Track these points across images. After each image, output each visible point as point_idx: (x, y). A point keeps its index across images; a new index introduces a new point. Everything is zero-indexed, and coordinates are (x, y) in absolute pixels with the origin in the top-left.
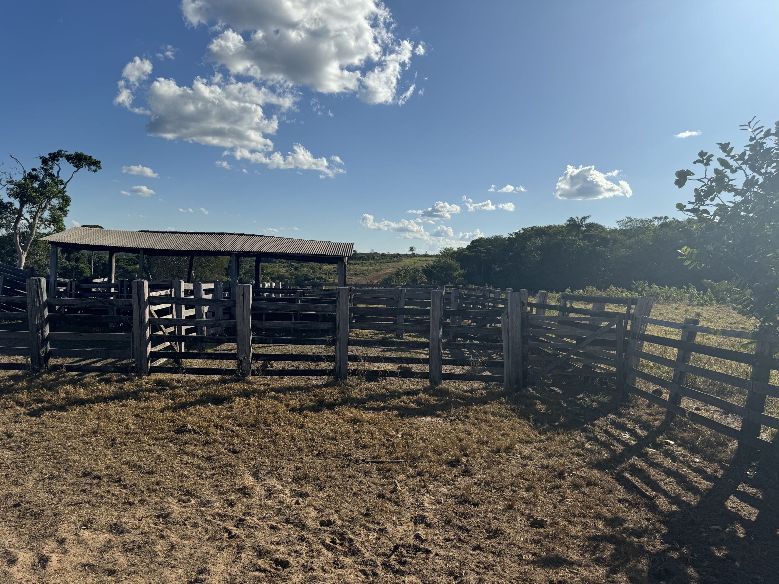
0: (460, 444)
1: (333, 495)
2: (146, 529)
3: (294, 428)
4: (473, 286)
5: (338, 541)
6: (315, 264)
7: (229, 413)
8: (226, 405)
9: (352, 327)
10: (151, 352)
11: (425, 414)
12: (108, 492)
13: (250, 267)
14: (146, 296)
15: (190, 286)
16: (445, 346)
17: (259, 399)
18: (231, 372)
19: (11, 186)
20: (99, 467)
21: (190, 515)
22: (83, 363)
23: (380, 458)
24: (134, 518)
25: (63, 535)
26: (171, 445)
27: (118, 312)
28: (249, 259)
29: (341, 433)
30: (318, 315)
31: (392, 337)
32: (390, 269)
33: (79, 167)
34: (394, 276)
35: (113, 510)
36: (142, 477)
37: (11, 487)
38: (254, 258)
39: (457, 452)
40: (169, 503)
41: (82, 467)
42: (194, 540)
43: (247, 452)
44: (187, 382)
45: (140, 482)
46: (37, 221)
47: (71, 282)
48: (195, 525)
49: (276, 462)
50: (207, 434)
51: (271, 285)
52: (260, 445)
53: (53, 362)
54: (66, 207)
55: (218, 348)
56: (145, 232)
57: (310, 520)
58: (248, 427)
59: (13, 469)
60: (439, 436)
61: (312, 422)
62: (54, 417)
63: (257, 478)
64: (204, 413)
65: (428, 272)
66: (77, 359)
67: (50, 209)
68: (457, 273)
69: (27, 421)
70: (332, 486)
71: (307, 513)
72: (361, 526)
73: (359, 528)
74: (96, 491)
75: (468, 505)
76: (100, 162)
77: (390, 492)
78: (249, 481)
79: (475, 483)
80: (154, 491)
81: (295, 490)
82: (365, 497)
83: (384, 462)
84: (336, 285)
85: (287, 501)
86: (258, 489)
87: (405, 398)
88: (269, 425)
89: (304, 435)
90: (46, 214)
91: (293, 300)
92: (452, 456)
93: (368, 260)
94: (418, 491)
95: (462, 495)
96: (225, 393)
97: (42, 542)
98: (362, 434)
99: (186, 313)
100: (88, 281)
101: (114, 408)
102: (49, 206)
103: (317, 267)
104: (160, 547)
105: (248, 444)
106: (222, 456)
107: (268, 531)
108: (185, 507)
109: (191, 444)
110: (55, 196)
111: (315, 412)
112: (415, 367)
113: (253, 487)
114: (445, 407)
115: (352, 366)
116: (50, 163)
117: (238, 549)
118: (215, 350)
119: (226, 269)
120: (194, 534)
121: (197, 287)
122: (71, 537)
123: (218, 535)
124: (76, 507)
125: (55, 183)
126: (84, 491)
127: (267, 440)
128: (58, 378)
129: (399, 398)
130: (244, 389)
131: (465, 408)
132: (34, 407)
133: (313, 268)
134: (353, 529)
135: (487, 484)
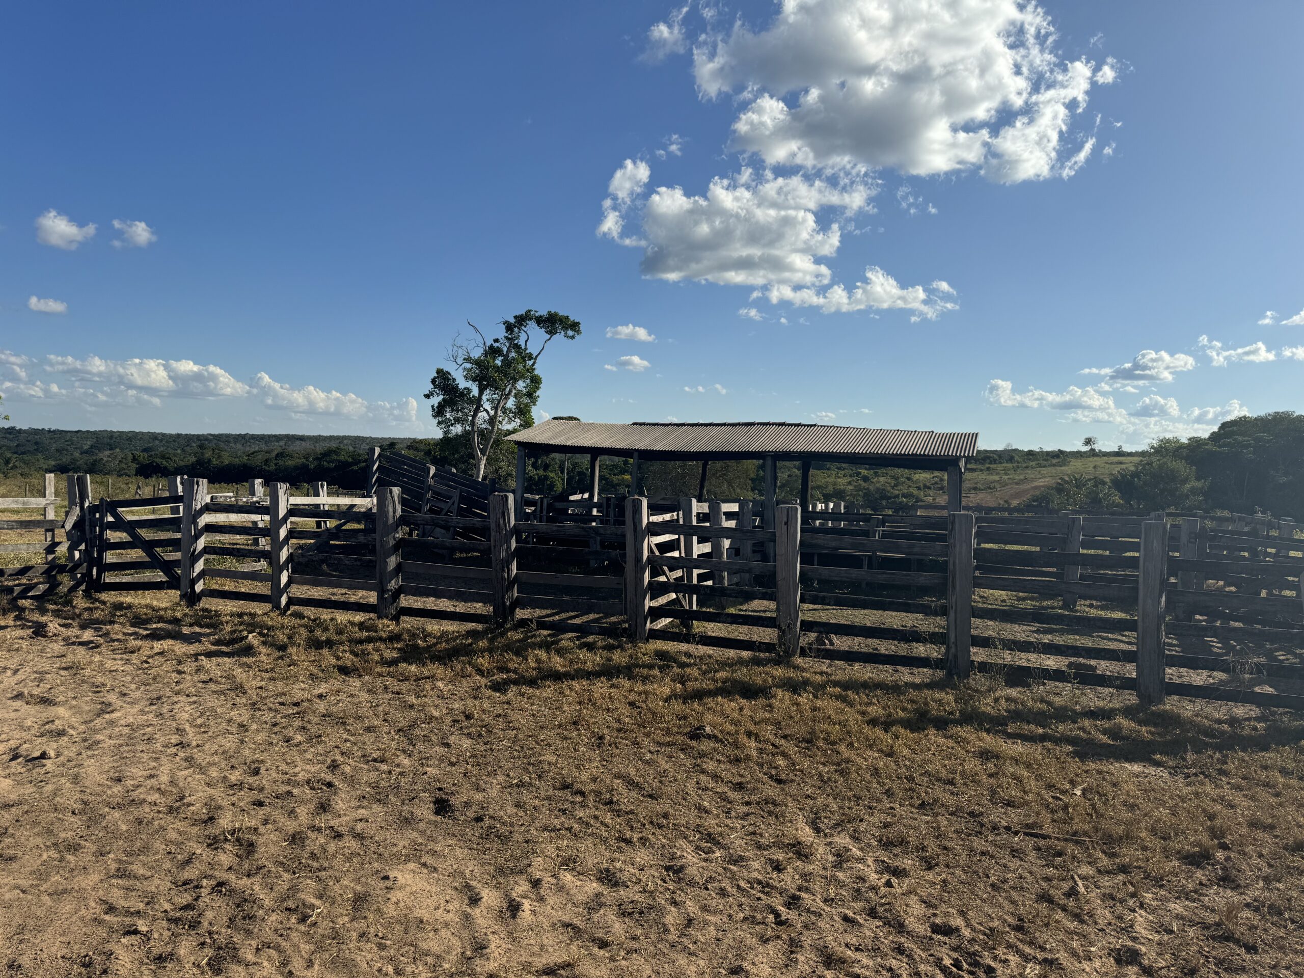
0: (1209, 823)
1: (954, 882)
2: (651, 887)
3: (876, 755)
4: (1227, 514)
5: (965, 966)
6: (899, 471)
7: (767, 715)
8: (762, 701)
9: (978, 583)
10: (650, 607)
11: (1130, 758)
12: (596, 817)
13: (789, 476)
14: (645, 522)
15: (705, 508)
16: (1172, 630)
17: (815, 696)
18: (769, 647)
19: (468, 366)
20: (583, 778)
21: (714, 875)
22: (557, 618)
23: (1041, 827)
24: (633, 865)
25: (538, 875)
26: (682, 756)
27: (602, 544)
28: (787, 463)
29: (963, 774)
30: (909, 560)
31: (1055, 605)
32: (1044, 479)
33: (552, 332)
34: (1054, 492)
35: (604, 847)
36: (642, 801)
37: (471, 792)
38: (797, 463)
39: (1205, 838)
40: (683, 850)
41: (560, 774)
42: (721, 917)
43: (799, 784)
44: (701, 658)
45: (639, 810)
46: (500, 413)
47: (542, 499)
48: (723, 893)
49: (849, 808)
50: (736, 745)
51: (827, 507)
52: (821, 775)
53: (520, 614)
54: (535, 392)
55: (744, 607)
56: (641, 424)
57: (912, 919)
58: (799, 742)
59: (473, 766)
60: (1163, 803)
61: (909, 747)
62: (523, 695)
63: (817, 830)
64: (728, 711)
65: (1124, 484)
66: (549, 612)
67: (515, 396)
68: (1188, 486)
69: (489, 698)
70: (951, 865)
71: (907, 905)
72: (1009, 946)
73: (1005, 951)
74: (580, 813)
75: (1232, 945)
76: (579, 323)
77: (1064, 894)
78: (806, 834)
79: (1248, 905)
80: (660, 827)
81: (883, 862)
82: (1014, 894)
83: (1050, 837)
84: (943, 508)
85: (871, 879)
86: (821, 850)
87: (1087, 723)
88: (833, 743)
89: (895, 768)
90: (511, 403)
91: (865, 533)
92: (1193, 844)
93: (1001, 463)
94: (1122, 901)
95: (1218, 924)
96: (759, 681)
97: (511, 880)
98: (1004, 781)
99: (700, 549)
100: (563, 497)
101: (600, 688)
102: (514, 391)
103: (902, 476)
104: (672, 917)
105: (802, 771)
106: (759, 785)
107: (839, 924)
108: (706, 860)
109: (712, 759)
110: (523, 377)
111: (912, 731)
112: (1103, 667)
113: (812, 844)
114: (1174, 748)
115: (979, 655)
116: (516, 330)
117: (791, 946)
118: (740, 610)
119: (752, 480)
120: (721, 907)
121: (715, 508)
122: (547, 879)
123: (759, 916)
124: (553, 834)
125: (522, 357)
126: (564, 811)
127: (833, 768)
128: (527, 638)
129: (1075, 722)
130: (790, 678)
131: (1218, 755)
132: (499, 677)
133: (897, 479)
134: (994, 949)
135: (1276, 911)
